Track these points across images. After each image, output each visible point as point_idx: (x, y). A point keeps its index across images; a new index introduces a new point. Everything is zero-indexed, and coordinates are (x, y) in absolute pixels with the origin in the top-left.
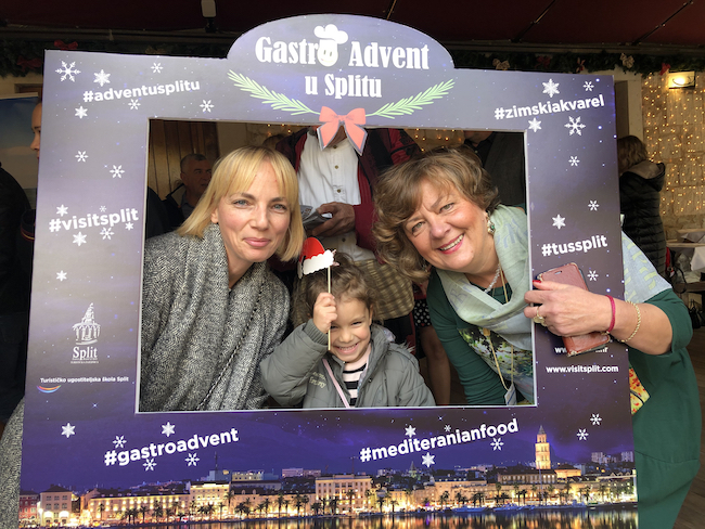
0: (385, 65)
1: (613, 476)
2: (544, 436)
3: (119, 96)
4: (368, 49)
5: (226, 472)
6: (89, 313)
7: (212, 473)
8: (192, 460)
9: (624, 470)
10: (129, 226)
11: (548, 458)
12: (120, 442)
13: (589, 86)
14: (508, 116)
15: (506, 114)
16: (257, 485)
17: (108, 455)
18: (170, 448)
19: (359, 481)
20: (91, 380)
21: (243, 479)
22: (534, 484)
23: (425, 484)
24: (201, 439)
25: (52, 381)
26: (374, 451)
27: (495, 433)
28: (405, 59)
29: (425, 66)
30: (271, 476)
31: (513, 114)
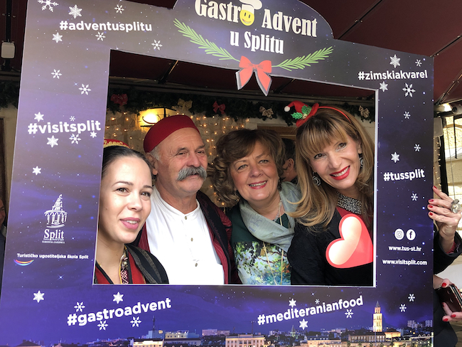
0: (287, 30)
1: (420, 337)
2: (379, 309)
3: (88, 28)
4: (276, 16)
5: (161, 332)
6: (58, 203)
7: (150, 333)
8: (136, 322)
9: (427, 333)
10: (93, 135)
11: (381, 324)
12: (80, 307)
13: (419, 63)
14: (367, 78)
15: (365, 76)
16: (184, 342)
17: (70, 317)
18: (119, 312)
19: (256, 339)
20: (58, 256)
21: (173, 337)
22: (371, 343)
23: (301, 341)
24: (143, 306)
25: (26, 256)
26: (267, 317)
27: (348, 306)
28: (301, 27)
29: (314, 35)
30: (195, 335)
31: (370, 77)
